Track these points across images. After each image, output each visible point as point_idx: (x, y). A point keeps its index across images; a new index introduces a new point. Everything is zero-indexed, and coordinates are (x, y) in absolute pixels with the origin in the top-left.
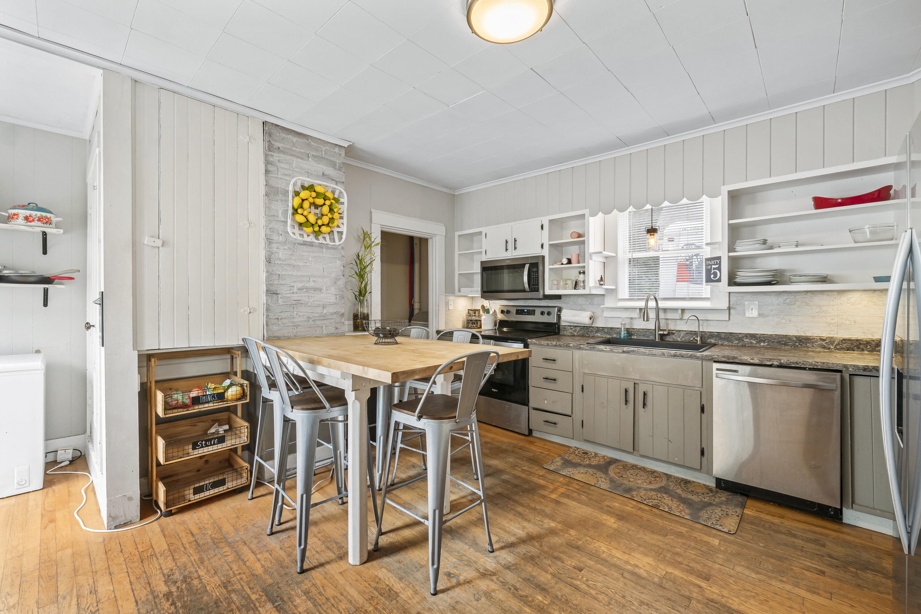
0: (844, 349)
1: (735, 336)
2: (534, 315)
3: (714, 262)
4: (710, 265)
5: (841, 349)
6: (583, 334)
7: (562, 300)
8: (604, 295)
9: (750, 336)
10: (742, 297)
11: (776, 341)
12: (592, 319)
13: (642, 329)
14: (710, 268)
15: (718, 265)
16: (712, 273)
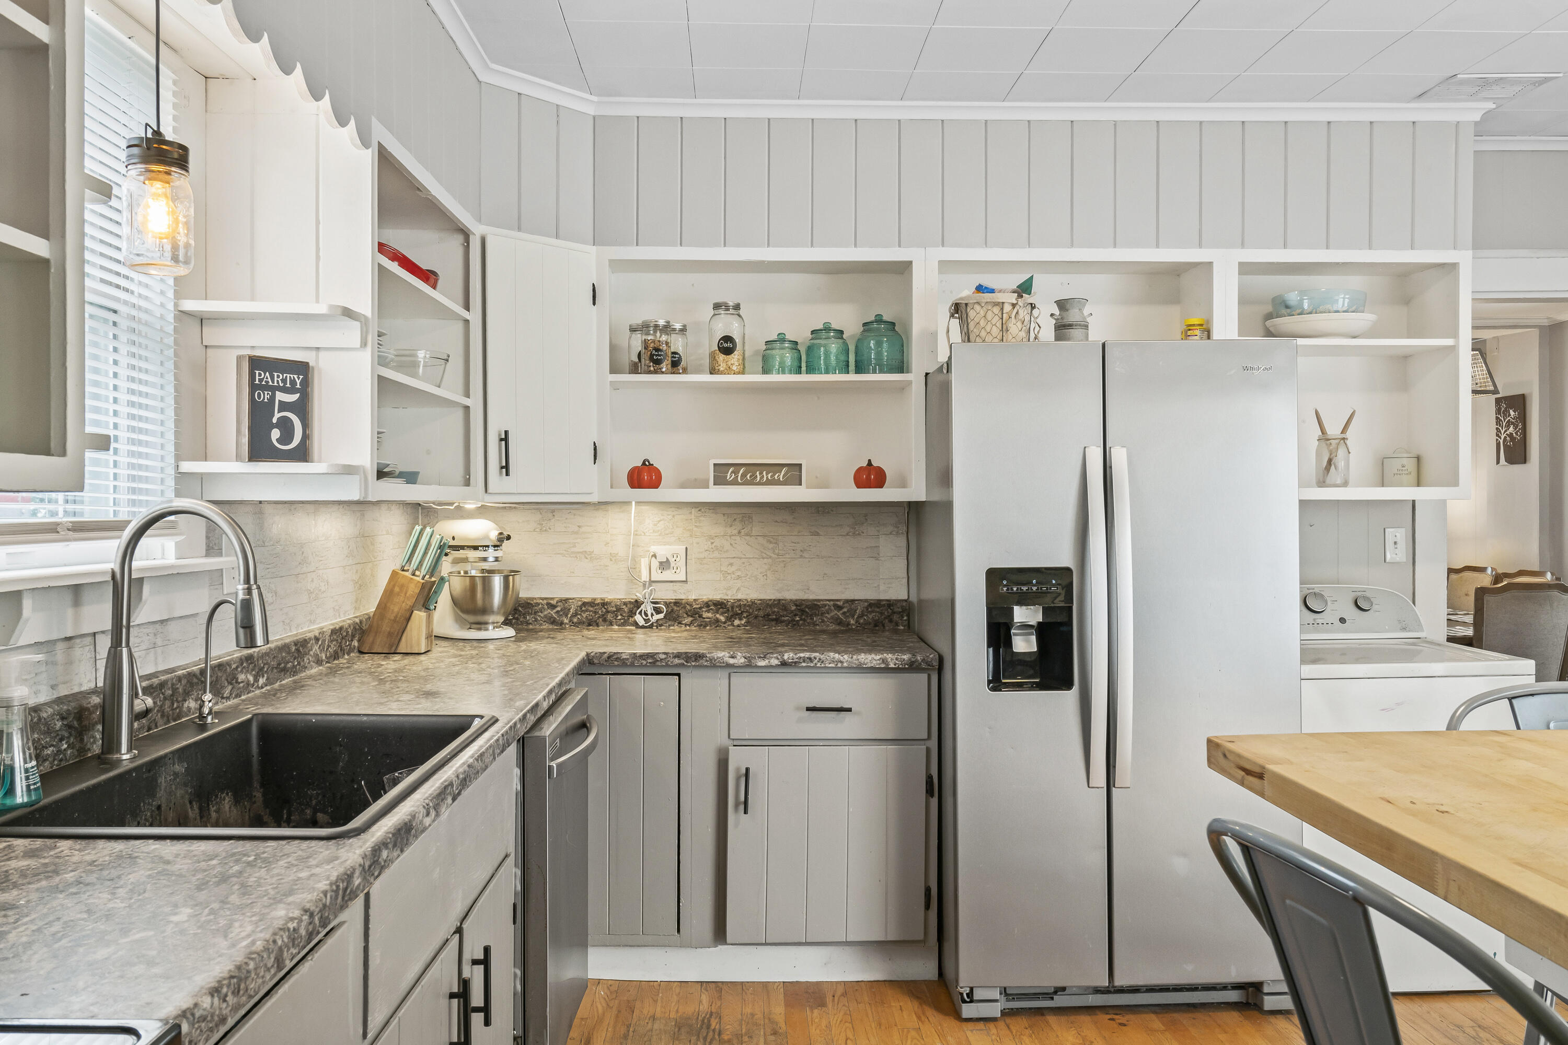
3: (284, 381)
4: (267, 387)
14: (266, 400)
15: (298, 395)
16: (275, 420)
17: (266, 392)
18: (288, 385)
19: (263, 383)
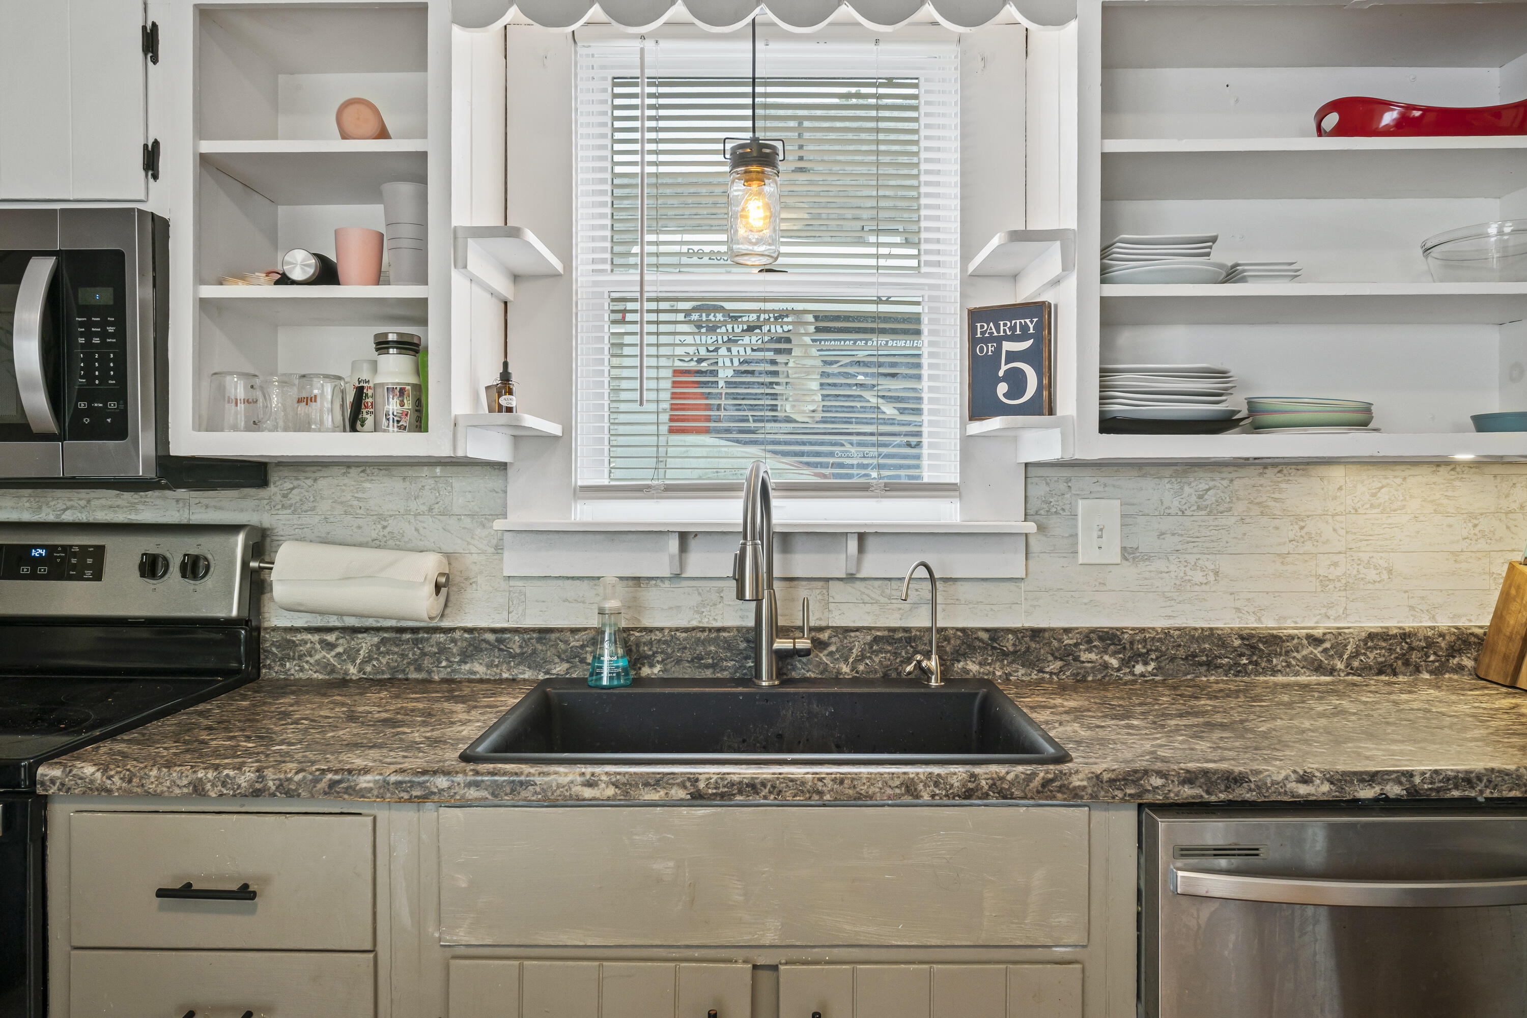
0: (1370, 668)
1: (1050, 643)
2: (98, 577)
3: (1012, 329)
4: (992, 339)
5: (1364, 670)
6: (394, 670)
7: (272, 489)
8: (502, 466)
9: (1101, 639)
10: (1068, 480)
11: (1181, 653)
12: (444, 591)
13: (686, 630)
14: (990, 353)
15: (1031, 341)
16: (1001, 374)
17: (990, 345)
18: (1018, 332)
19: (987, 335)
